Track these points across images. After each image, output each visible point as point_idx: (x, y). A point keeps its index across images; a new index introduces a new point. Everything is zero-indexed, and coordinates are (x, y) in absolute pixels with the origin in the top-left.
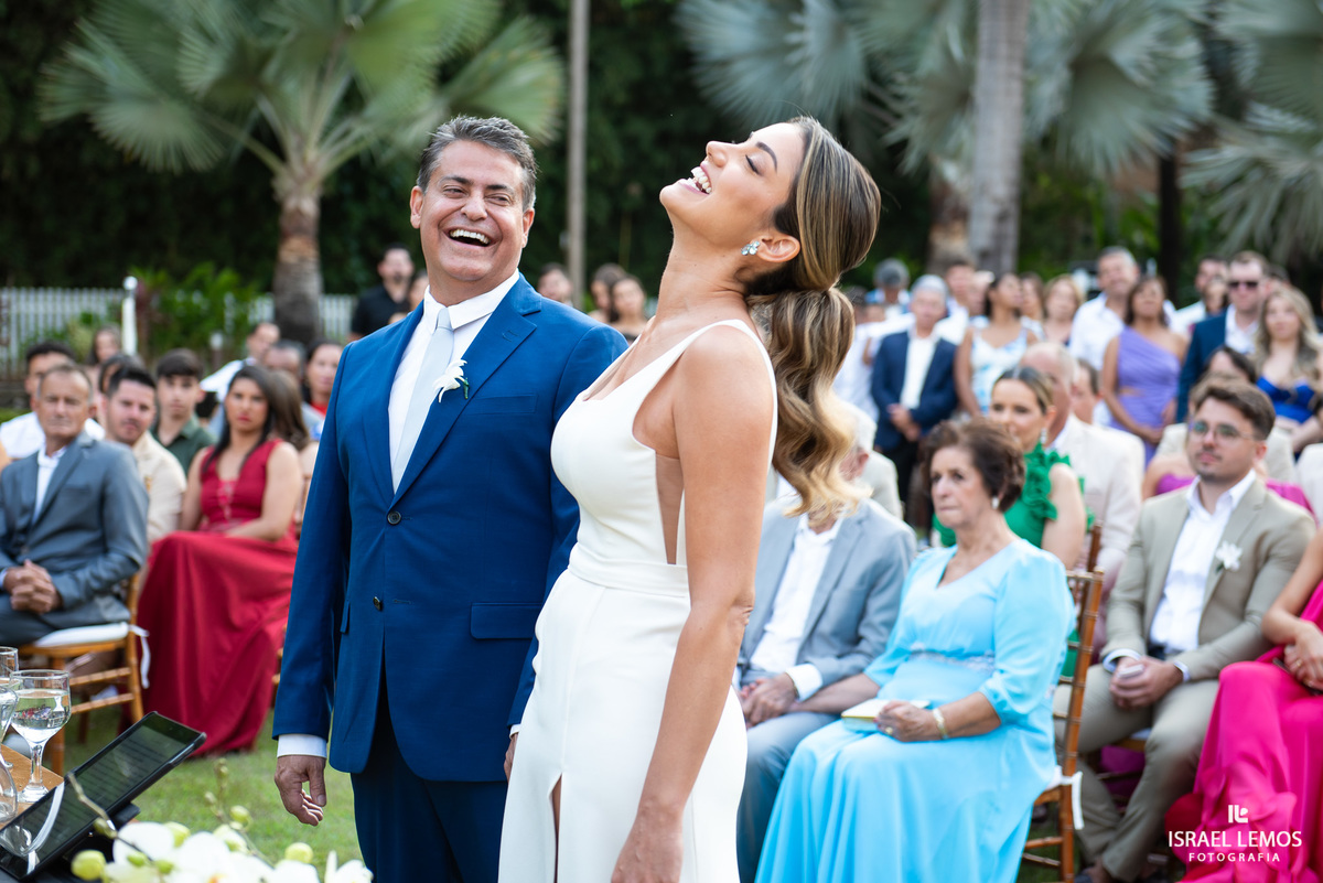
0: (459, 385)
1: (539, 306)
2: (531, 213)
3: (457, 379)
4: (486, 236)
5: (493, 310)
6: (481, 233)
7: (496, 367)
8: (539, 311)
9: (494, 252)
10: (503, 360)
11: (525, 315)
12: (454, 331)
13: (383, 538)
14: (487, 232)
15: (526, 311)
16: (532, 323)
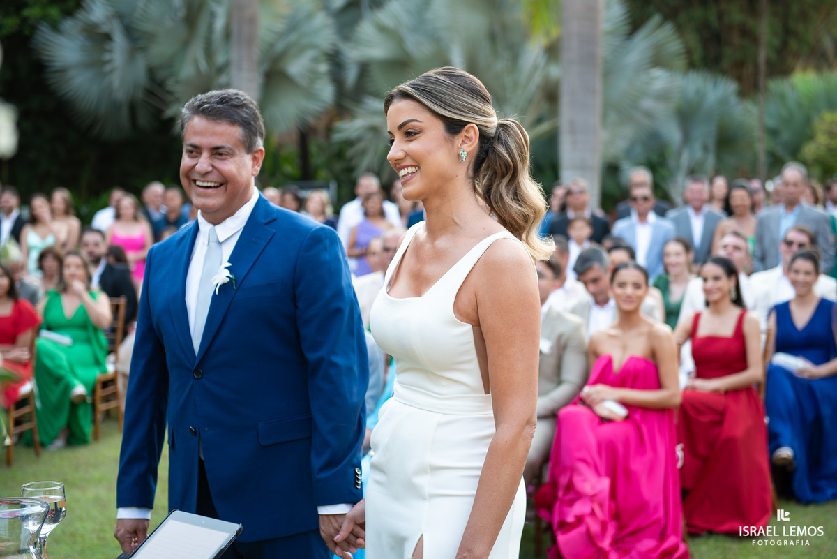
0: (228, 280)
1: (275, 216)
2: (261, 151)
3: (228, 277)
4: (215, 182)
5: (244, 224)
6: (211, 182)
7: (251, 264)
8: (275, 220)
9: (226, 190)
10: (255, 259)
11: (266, 224)
12: (220, 244)
13: (192, 387)
14: (215, 180)
15: (266, 221)
16: (272, 229)
